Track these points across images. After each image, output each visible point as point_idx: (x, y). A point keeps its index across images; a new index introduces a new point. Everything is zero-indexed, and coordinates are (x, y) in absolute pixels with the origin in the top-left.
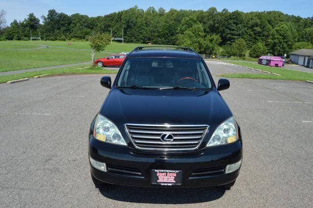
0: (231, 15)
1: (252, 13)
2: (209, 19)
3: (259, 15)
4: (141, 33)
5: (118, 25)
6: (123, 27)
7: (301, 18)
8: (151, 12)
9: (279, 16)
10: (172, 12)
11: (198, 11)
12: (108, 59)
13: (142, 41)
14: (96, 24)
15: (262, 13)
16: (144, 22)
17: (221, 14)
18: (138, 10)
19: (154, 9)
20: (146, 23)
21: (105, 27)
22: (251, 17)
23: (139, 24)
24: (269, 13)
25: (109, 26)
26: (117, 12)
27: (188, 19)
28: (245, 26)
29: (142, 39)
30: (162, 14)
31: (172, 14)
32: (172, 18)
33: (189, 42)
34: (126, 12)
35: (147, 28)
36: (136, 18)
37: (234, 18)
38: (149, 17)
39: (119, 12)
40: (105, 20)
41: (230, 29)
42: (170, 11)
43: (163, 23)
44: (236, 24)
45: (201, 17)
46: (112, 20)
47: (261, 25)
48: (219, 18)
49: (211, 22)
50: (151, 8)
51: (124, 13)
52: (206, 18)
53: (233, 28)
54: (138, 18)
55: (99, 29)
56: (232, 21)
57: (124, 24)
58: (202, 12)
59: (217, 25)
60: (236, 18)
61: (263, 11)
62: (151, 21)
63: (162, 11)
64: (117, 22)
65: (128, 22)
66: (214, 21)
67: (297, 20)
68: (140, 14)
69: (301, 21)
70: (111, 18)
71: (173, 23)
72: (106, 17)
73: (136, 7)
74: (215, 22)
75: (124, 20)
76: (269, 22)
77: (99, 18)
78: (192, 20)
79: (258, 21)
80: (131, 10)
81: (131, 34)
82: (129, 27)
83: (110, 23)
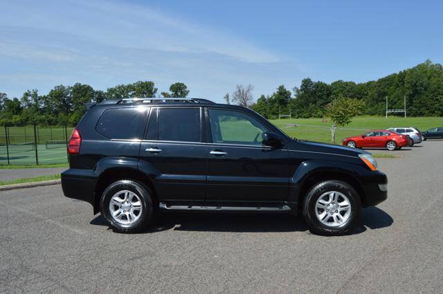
4: (437, 100)
5: (398, 92)
6: (407, 93)
12: (363, 137)
13: (439, 112)
14: (365, 93)
18: (433, 65)
21: (379, 96)
23: (433, 87)
25: (385, 94)
26: (398, 73)
29: (439, 109)
34: (412, 71)
36: (429, 78)
39: (401, 72)
40: (380, 86)
46: (390, 85)
51: (409, 73)
55: (371, 99)
57: (409, 88)
64: (398, 86)
65: (415, 84)
68: (435, 72)
70: (388, 82)
72: (381, 81)
73: (428, 61)
75: (408, 83)
77: (369, 83)
80: (420, 67)
81: (420, 103)
82: (416, 92)
83: (386, 89)
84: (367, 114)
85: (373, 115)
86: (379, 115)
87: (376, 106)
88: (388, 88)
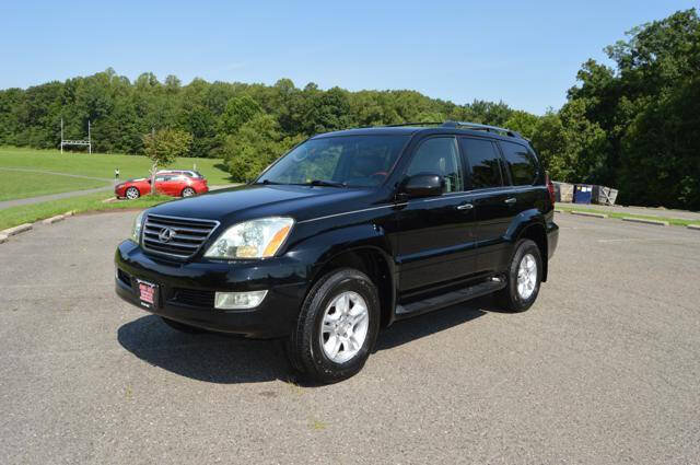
0: (324, 96)
1: (364, 93)
2: (278, 103)
3: (380, 98)
4: (126, 129)
5: (65, 111)
6: (81, 115)
7: (454, 106)
8: (148, 83)
9: (417, 101)
10: (198, 85)
11: (254, 85)
13: (129, 149)
14: (5, 107)
15: (383, 93)
16: (132, 106)
17: (304, 94)
18: (116, 78)
19: (153, 77)
20: (137, 109)
21: (31, 115)
22: (365, 102)
23: (120, 110)
24: (398, 94)
25: (42, 112)
26: (63, 81)
27: (239, 102)
28: (354, 119)
29: (129, 144)
30: (172, 88)
31: (199, 90)
32: (198, 98)
33: (251, 151)
34: (87, 81)
35: (140, 120)
36: (113, 97)
37: (332, 103)
38: (144, 95)
39: (68, 80)
40: (33, 99)
41: (325, 125)
42: (191, 85)
43: (177, 110)
44: (338, 114)
45: (262, 98)
46: (52, 99)
47: (384, 116)
48: (301, 101)
49: (284, 109)
50: (146, 74)
51: (82, 83)
52: (272, 101)
53: (331, 122)
54: (117, 97)
55: (16, 119)
56: (327, 109)
57: (83, 108)
58: (261, 88)
59: (296, 115)
60: (337, 103)
61: (385, 90)
62: (149, 105)
63: (174, 81)
64: (64, 103)
65: (93, 104)
66: (289, 107)
67: (448, 108)
68: (121, 88)
69: (455, 110)
70: (47, 93)
71: (202, 110)
72: (34, 91)
73: (110, 70)
74: (293, 109)
75: (82, 99)
76: (399, 110)
77: (12, 92)
78: (247, 103)
79: (380, 110)
80: (99, 78)
81: (101, 131)
82: (94, 116)
83: (43, 106)
84: (9, 144)
85: (20, 146)
86: (33, 146)
87: (26, 131)
88: (48, 104)
